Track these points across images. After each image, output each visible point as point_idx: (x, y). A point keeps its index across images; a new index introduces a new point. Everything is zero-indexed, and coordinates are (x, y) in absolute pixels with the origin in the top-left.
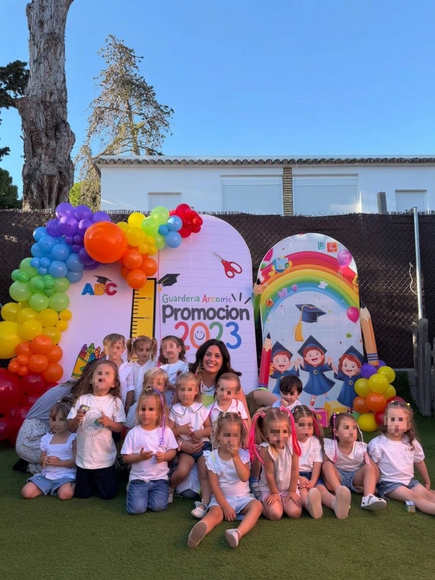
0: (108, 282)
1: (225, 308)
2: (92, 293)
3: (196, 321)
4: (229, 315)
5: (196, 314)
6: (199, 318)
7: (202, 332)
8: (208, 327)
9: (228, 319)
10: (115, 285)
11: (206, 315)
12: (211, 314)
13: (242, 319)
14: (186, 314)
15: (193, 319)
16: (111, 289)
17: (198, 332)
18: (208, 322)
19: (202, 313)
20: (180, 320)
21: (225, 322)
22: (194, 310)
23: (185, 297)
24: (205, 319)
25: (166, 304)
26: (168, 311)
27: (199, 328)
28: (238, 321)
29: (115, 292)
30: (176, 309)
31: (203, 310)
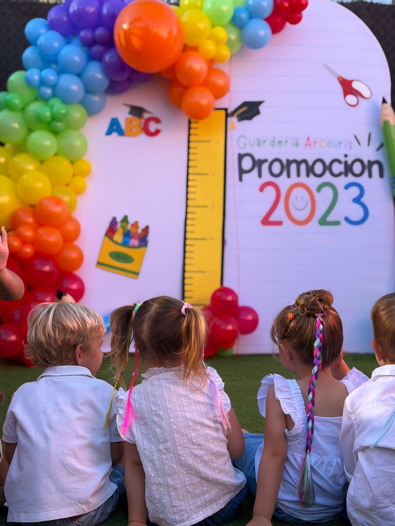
0: (146, 116)
1: (343, 159)
2: (121, 133)
3: (294, 179)
4: (348, 169)
5: (293, 167)
6: (298, 175)
7: (302, 198)
8: (314, 189)
9: (346, 175)
10: (157, 121)
11: (310, 170)
12: (319, 168)
13: (370, 176)
14: (276, 168)
15: (289, 176)
16: (153, 127)
17: (296, 198)
18: (313, 182)
19: (303, 167)
20: (266, 177)
21: (341, 182)
22: (289, 163)
23: (274, 141)
24: (308, 175)
25: (243, 152)
26: (247, 163)
27: (299, 193)
28: (364, 180)
29: (157, 132)
30: (259, 160)
31: (305, 161)
